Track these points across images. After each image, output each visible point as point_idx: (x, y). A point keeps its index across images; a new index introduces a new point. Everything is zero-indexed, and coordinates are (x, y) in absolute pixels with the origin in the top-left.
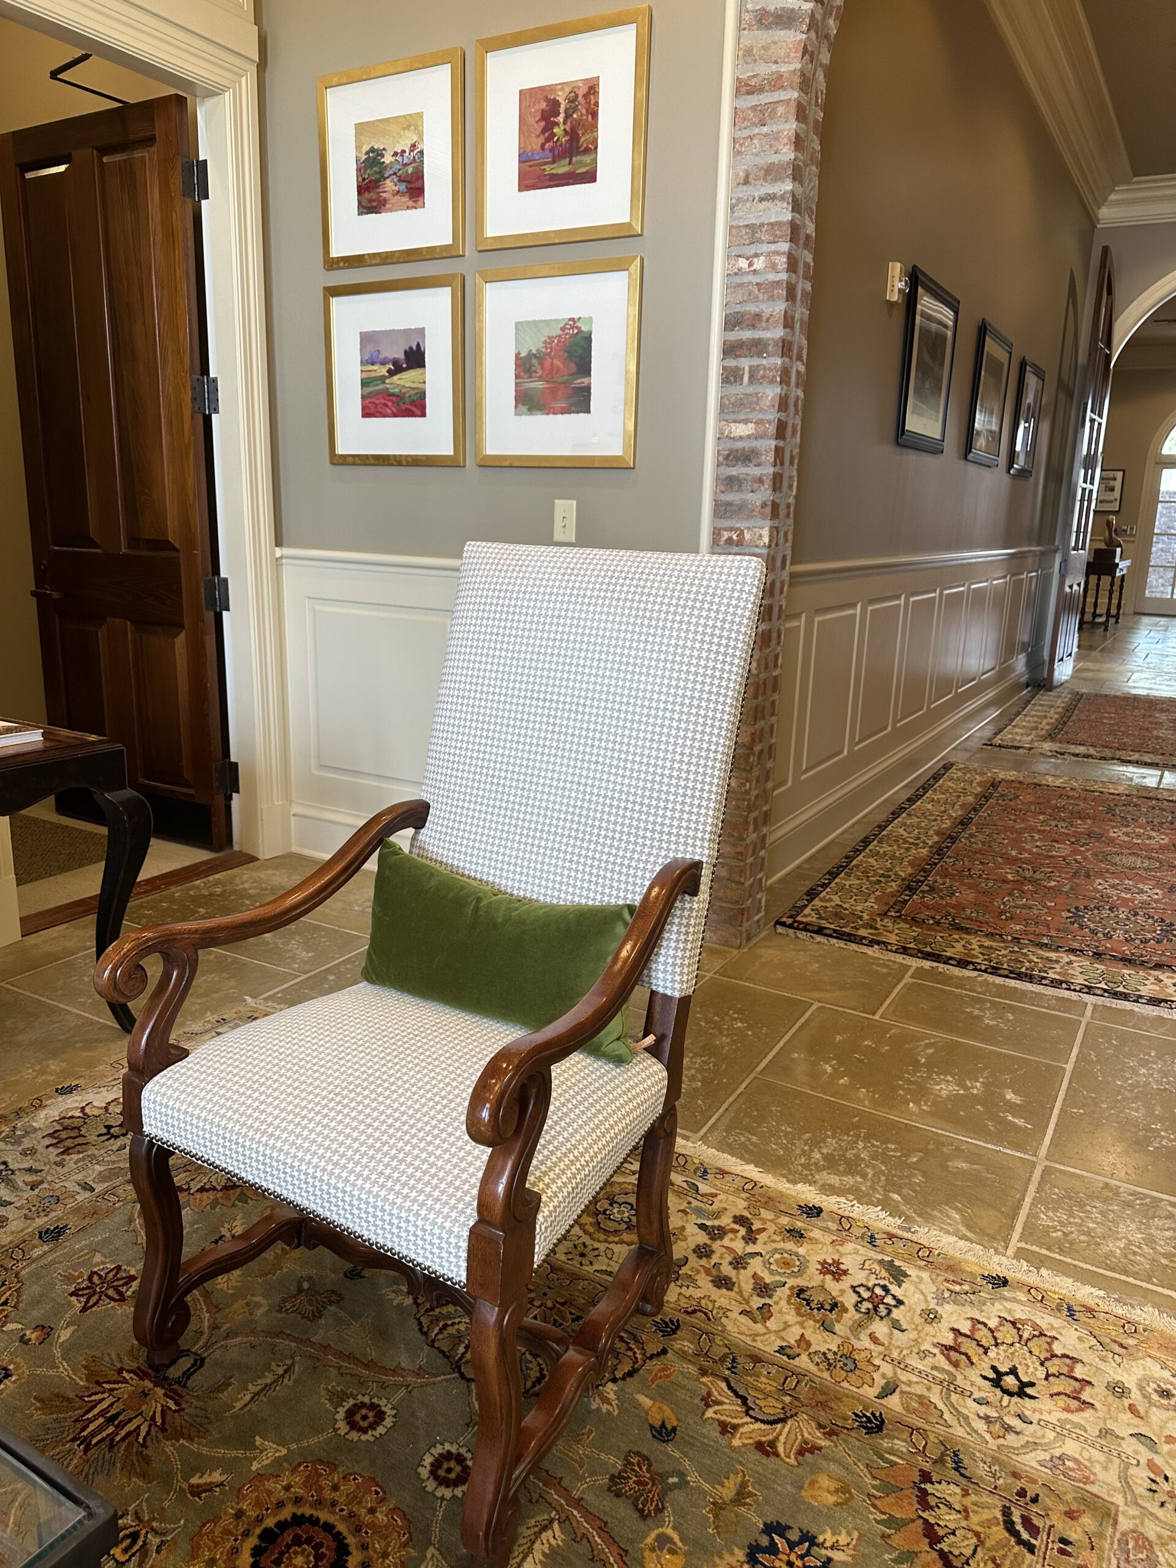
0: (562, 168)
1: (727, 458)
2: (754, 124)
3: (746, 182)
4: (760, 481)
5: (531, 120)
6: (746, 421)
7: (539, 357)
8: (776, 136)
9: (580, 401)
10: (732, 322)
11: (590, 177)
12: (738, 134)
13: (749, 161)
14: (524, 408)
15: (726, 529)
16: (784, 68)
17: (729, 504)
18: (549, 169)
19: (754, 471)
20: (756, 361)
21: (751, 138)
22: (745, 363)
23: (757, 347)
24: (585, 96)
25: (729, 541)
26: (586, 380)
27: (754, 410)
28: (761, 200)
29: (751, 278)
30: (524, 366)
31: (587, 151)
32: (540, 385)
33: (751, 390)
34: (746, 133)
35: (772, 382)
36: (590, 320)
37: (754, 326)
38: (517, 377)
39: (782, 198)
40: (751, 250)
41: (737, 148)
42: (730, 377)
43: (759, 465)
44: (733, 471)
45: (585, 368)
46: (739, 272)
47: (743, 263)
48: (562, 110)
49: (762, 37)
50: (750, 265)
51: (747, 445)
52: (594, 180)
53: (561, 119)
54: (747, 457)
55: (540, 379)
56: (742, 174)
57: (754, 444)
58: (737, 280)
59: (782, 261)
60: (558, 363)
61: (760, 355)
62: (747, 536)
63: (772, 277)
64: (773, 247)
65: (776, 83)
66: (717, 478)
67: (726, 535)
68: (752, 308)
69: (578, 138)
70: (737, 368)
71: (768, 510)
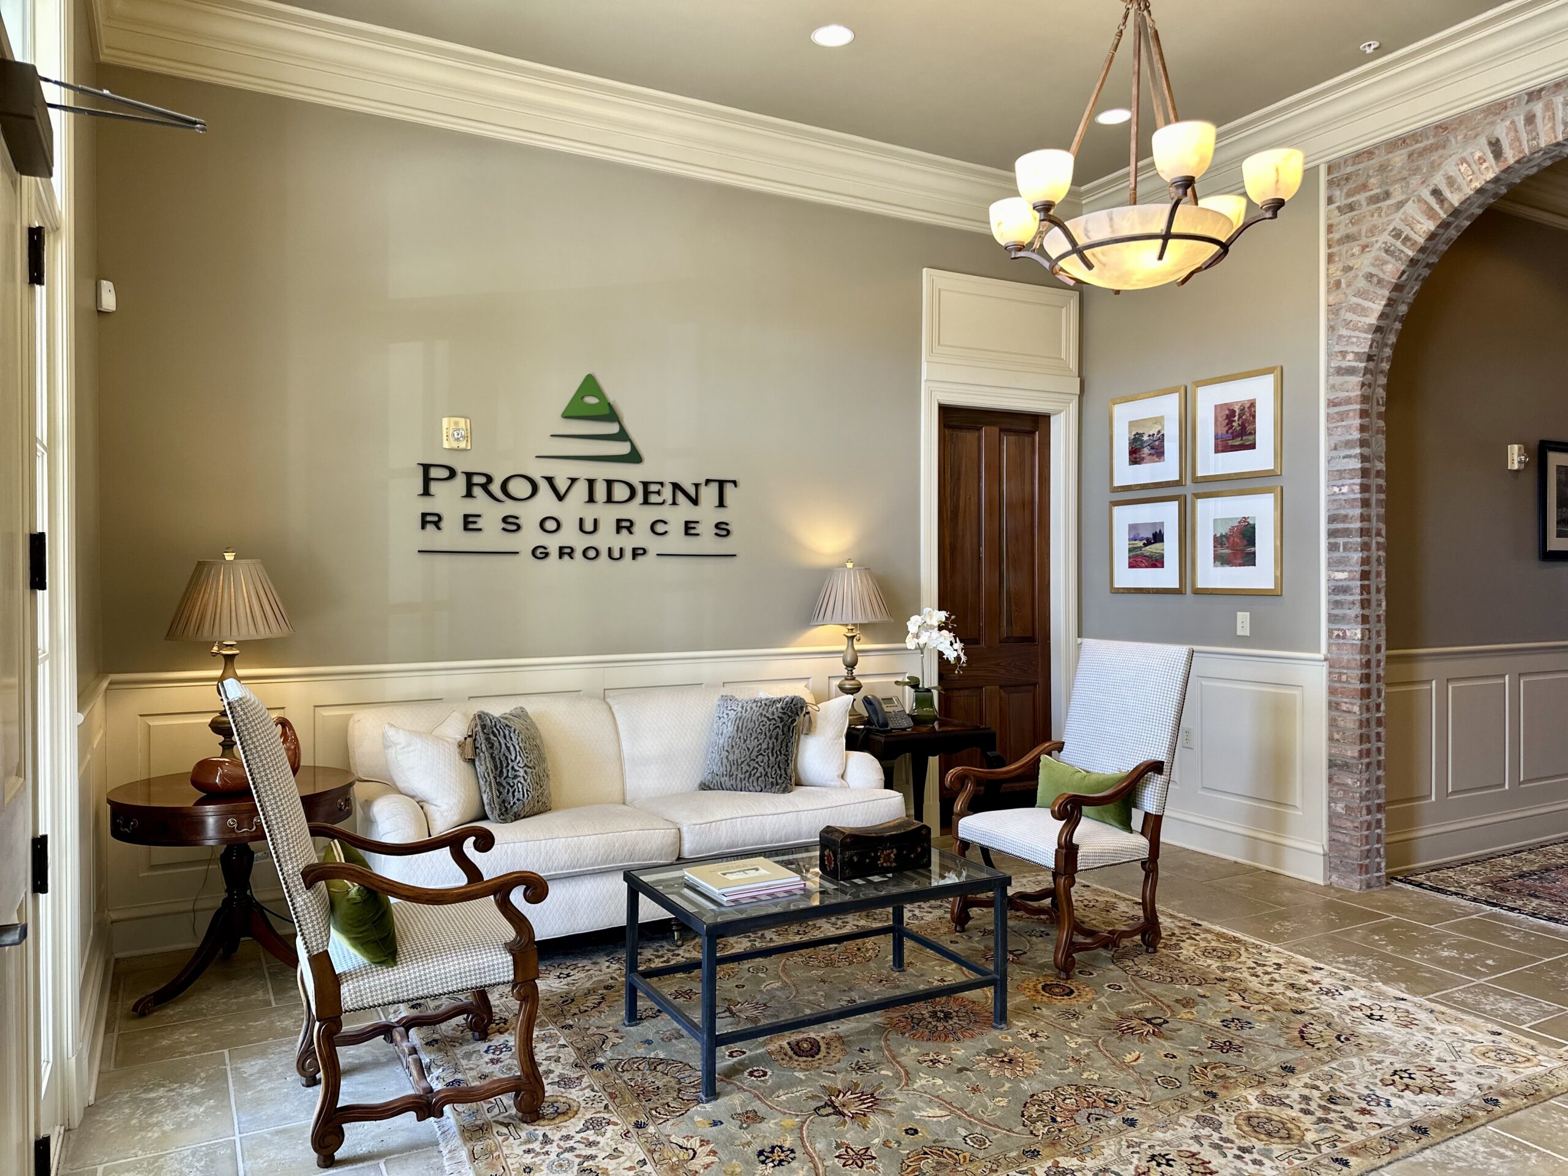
0: (1237, 442)
1: (1334, 590)
2: (1338, 421)
3: (1335, 449)
4: (1353, 603)
5: (1220, 419)
6: (1343, 571)
7: (1226, 536)
8: (1350, 427)
9: (1249, 559)
10: (1332, 519)
11: (1252, 446)
12: (1330, 426)
13: (1336, 439)
14: (1218, 563)
15: (1336, 630)
16: (1352, 394)
17: (1337, 616)
18: (1230, 443)
19: (1350, 598)
20: (1346, 540)
21: (1337, 427)
22: (1341, 541)
23: (1346, 532)
24: (1249, 408)
25: (1338, 635)
26: (1253, 549)
27: (1346, 565)
28: (1344, 457)
29: (1341, 497)
30: (1219, 541)
31: (1251, 434)
32: (1227, 551)
33: (1344, 554)
34: (1334, 425)
35: (1356, 550)
36: (1254, 518)
37: (1344, 522)
38: (1215, 547)
39: (1355, 457)
40: (1340, 482)
41: (1330, 432)
42: (1332, 547)
43: (1352, 594)
44: (1338, 598)
45: (1252, 542)
46: (1334, 494)
47: (1336, 489)
48: (1237, 414)
49: (1338, 380)
50: (1340, 490)
51: (1344, 583)
52: (1254, 448)
53: (1236, 418)
54: (1345, 590)
55: (1228, 548)
56: (1333, 445)
57: (1348, 583)
58: (1334, 497)
59: (1357, 488)
60: (1237, 540)
61: (1348, 536)
62: (1348, 633)
63: (1352, 496)
64: (1352, 481)
65: (1348, 401)
66: (1329, 602)
67: (1336, 633)
68: (1343, 512)
69: (1246, 428)
70: (1336, 543)
71: (1360, 619)
